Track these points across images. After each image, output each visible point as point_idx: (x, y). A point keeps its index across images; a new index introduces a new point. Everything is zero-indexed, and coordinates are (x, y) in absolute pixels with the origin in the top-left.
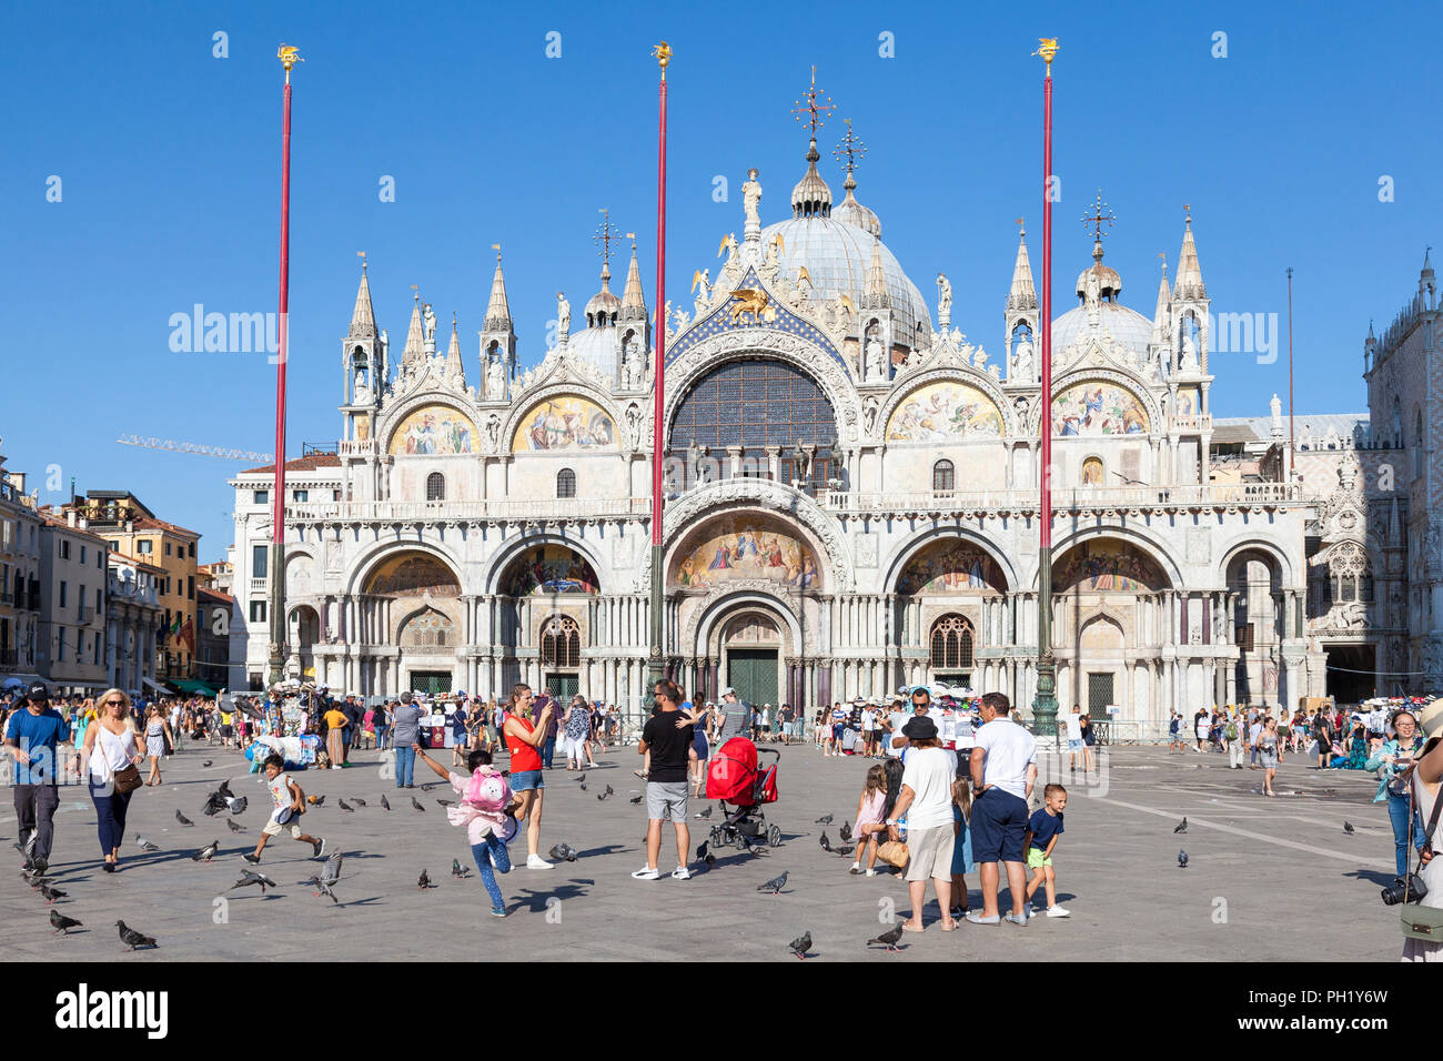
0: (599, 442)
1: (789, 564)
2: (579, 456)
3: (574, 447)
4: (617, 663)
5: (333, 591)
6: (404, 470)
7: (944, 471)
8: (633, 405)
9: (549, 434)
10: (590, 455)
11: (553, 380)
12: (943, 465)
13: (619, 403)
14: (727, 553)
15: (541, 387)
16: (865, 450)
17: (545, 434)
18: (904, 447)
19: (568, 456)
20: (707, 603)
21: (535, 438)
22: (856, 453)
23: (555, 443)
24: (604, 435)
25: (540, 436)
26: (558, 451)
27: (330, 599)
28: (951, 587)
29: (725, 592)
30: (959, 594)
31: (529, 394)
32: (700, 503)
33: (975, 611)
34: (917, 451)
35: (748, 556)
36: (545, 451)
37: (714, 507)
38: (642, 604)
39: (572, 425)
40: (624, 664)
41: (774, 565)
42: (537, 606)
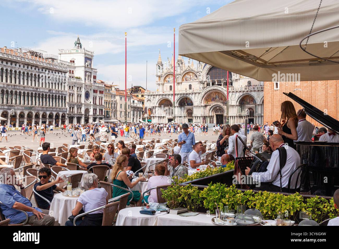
0: (195, 80)
1: (224, 100)
2: (192, 82)
3: (191, 81)
4: (195, 117)
5: (154, 105)
6: (166, 85)
7: (249, 83)
8: (200, 73)
9: (188, 78)
10: (194, 82)
11: (188, 70)
12: (249, 82)
13: (198, 73)
14: (214, 98)
15: (186, 71)
16: (236, 80)
17: (187, 79)
18: (243, 79)
19: (190, 82)
20: (211, 107)
21: (185, 79)
22: (235, 80)
23: (188, 80)
24: (196, 78)
25: (186, 79)
26: (189, 81)
27: (153, 107)
28: (250, 103)
29: (213, 105)
30: (252, 104)
31: (184, 72)
32: (207, 90)
33: (254, 107)
34: (245, 79)
35: (217, 99)
36: (187, 81)
37: (210, 91)
38: (199, 107)
39: (191, 77)
40: (196, 117)
41: (221, 100)
42: (186, 108)
